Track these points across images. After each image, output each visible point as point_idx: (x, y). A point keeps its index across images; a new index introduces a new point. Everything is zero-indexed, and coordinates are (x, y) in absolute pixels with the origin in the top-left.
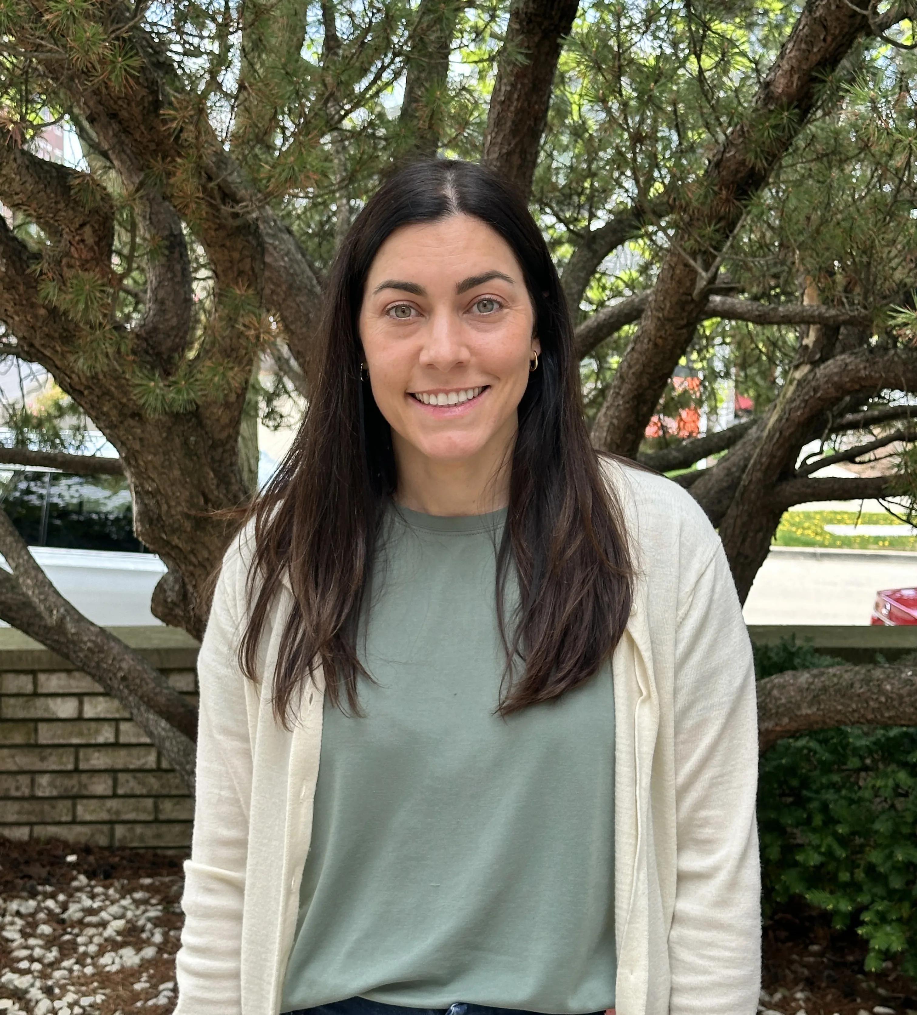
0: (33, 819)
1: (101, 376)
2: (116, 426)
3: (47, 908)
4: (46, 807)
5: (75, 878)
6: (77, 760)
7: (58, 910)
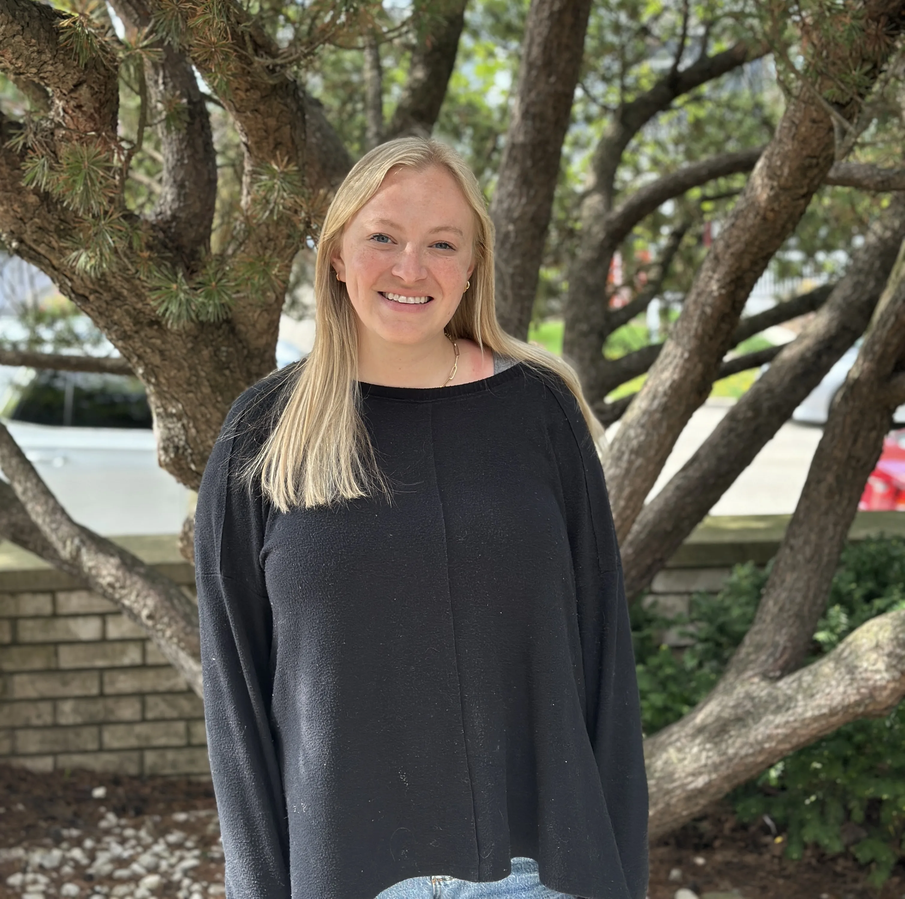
0: (57, 748)
1: (109, 279)
2: (130, 337)
3: (73, 860)
4: (71, 735)
5: (102, 817)
6: (102, 684)
7: (85, 861)
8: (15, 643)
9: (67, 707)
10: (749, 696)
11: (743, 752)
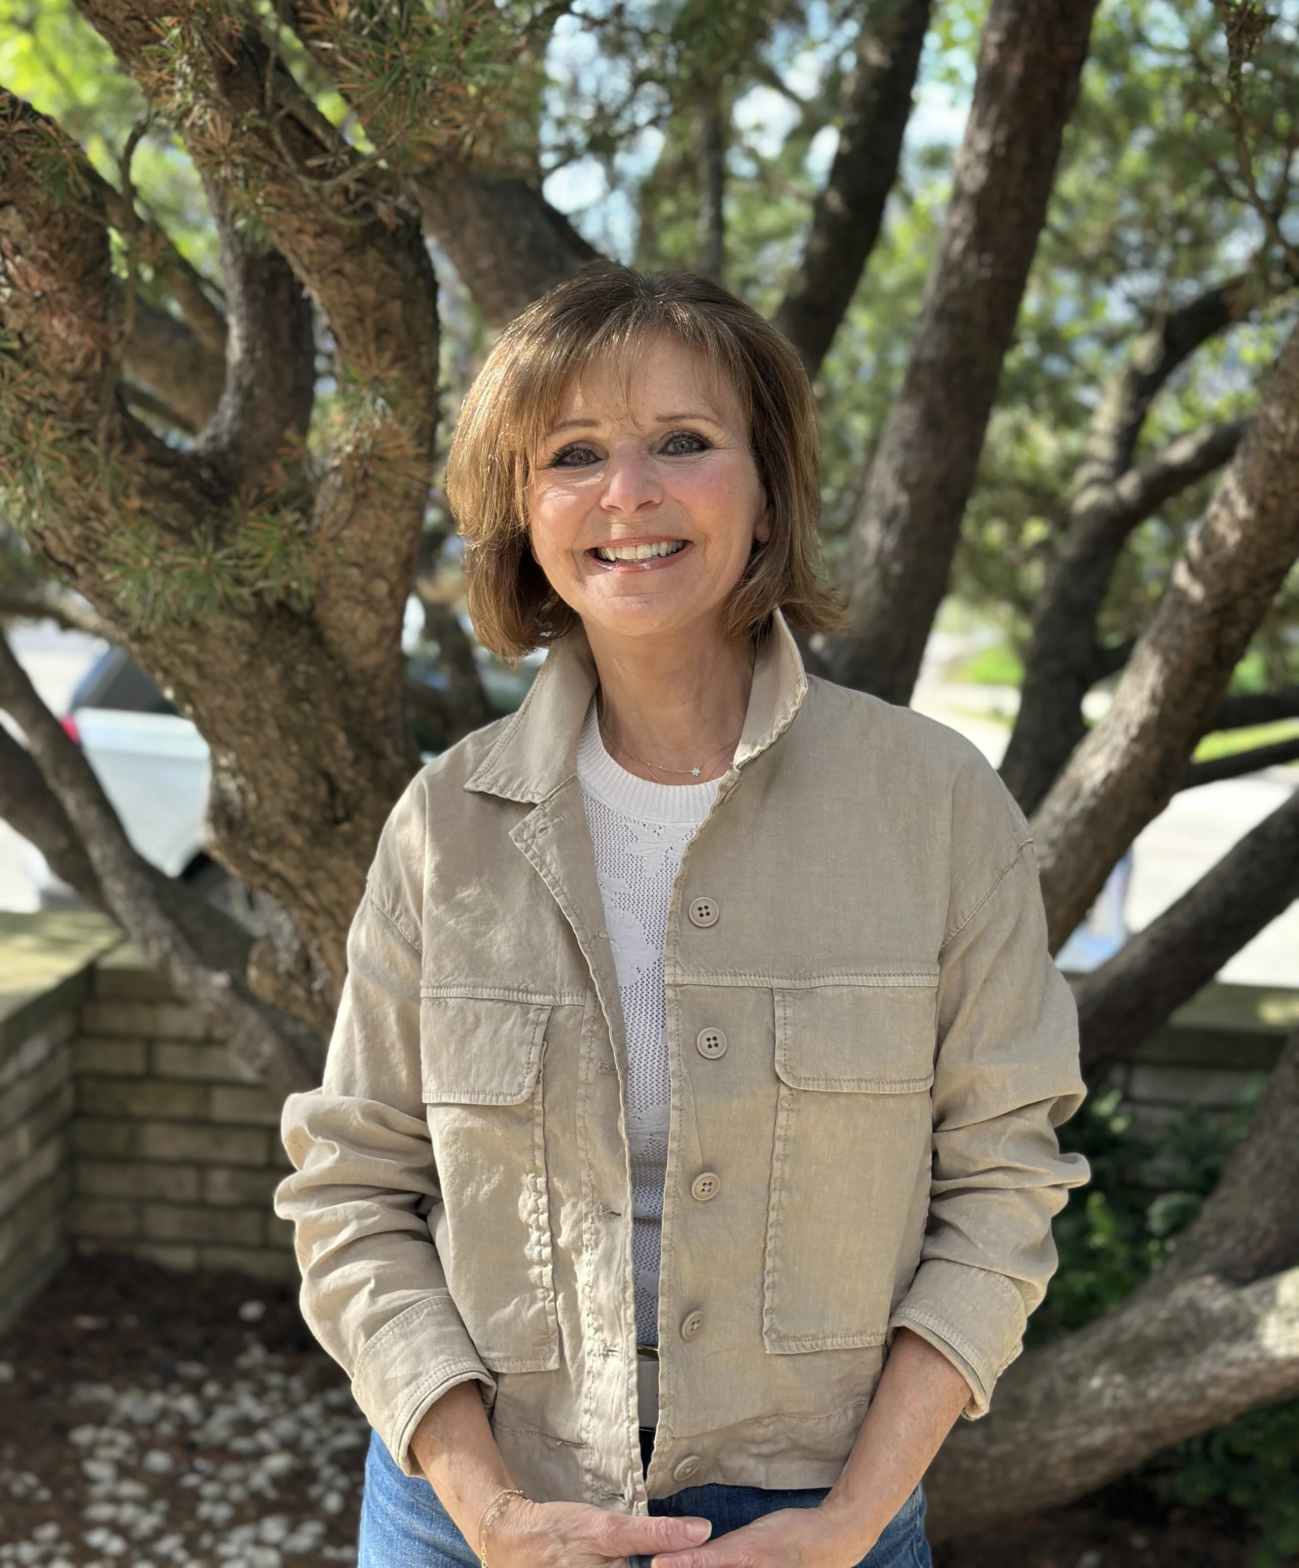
0: (203, 1236)
3: (180, 1413)
4: (223, 1220)
8: (150, 1075)
9: (219, 1178)
10: (1192, 1306)
11: (1172, 1396)
